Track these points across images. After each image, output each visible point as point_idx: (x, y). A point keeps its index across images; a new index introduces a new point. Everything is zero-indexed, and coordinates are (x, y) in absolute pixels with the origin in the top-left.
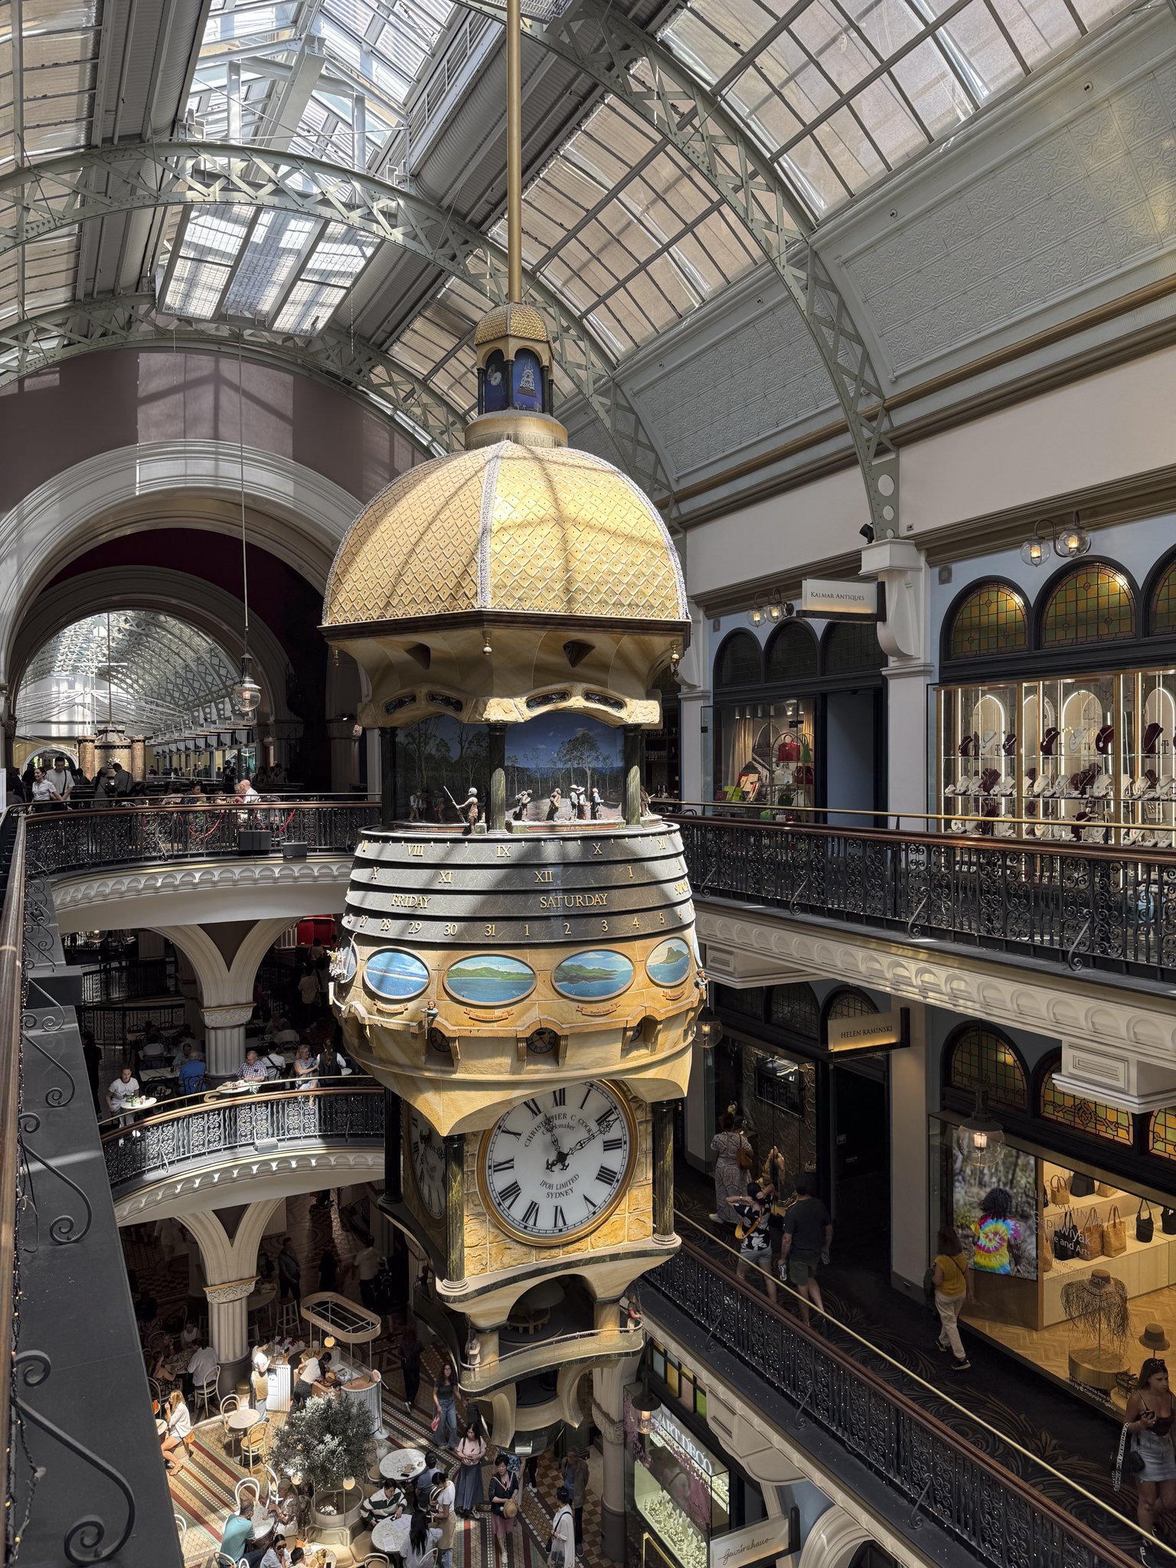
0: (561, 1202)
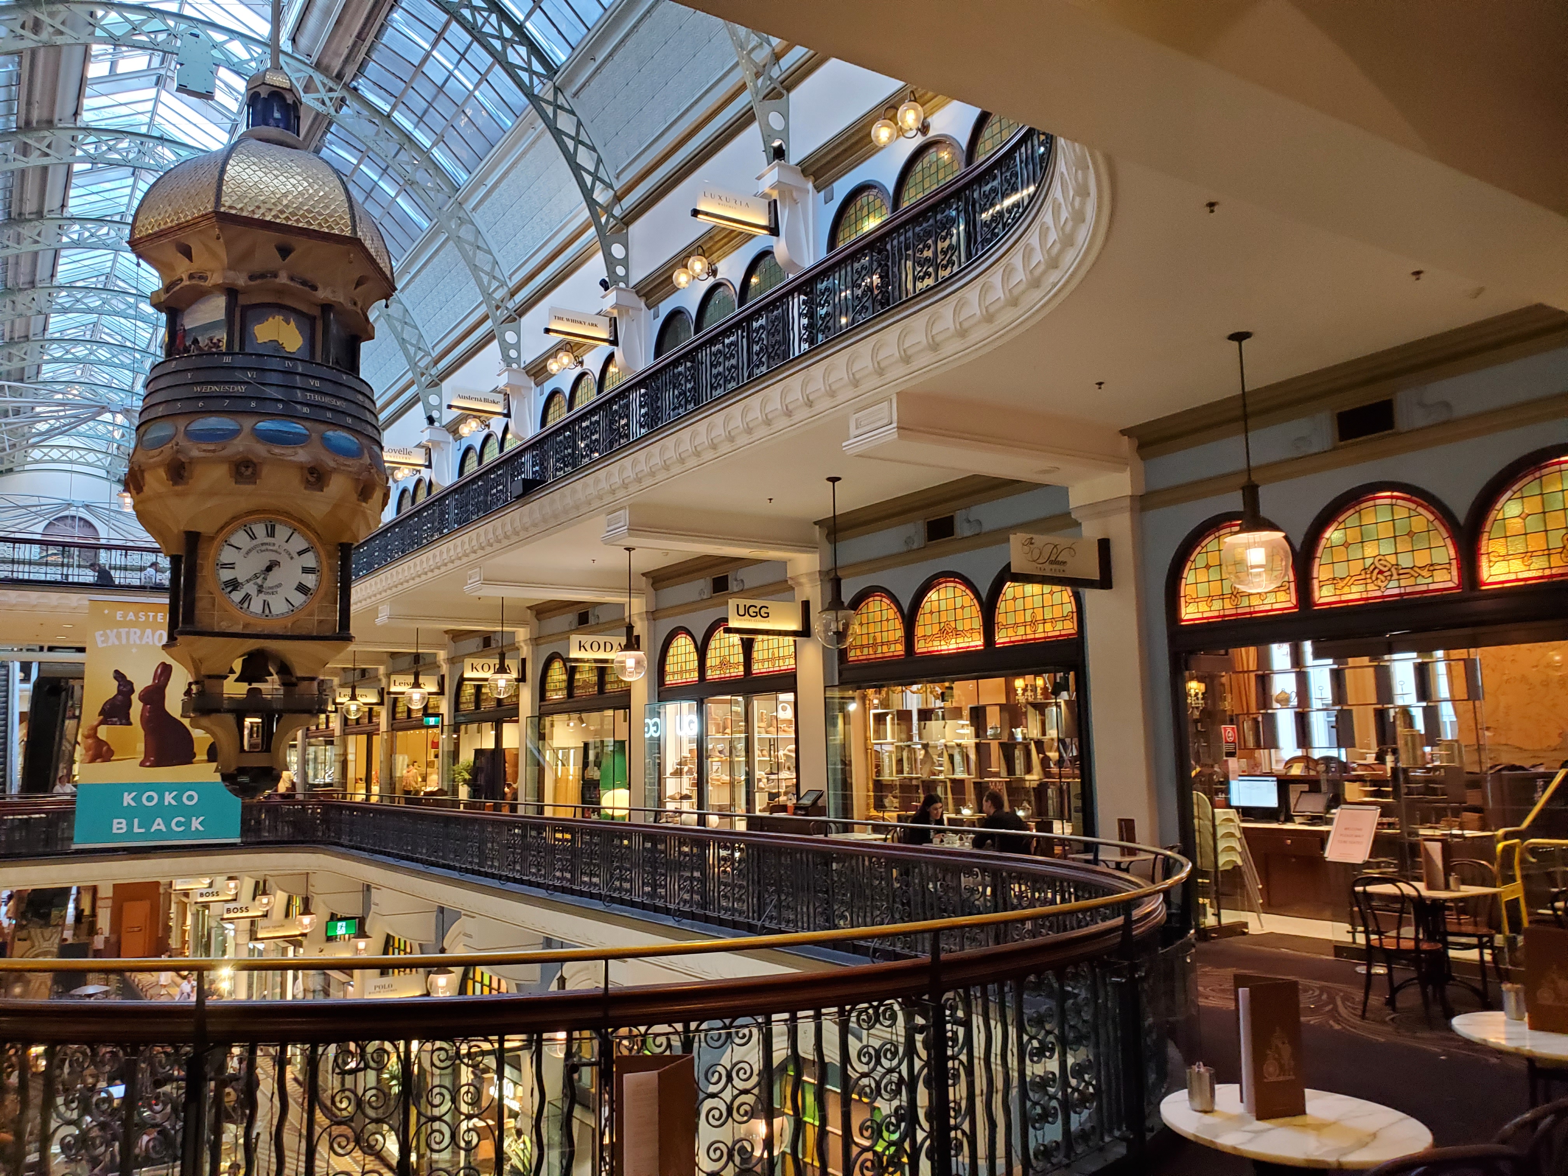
0: (268, 598)
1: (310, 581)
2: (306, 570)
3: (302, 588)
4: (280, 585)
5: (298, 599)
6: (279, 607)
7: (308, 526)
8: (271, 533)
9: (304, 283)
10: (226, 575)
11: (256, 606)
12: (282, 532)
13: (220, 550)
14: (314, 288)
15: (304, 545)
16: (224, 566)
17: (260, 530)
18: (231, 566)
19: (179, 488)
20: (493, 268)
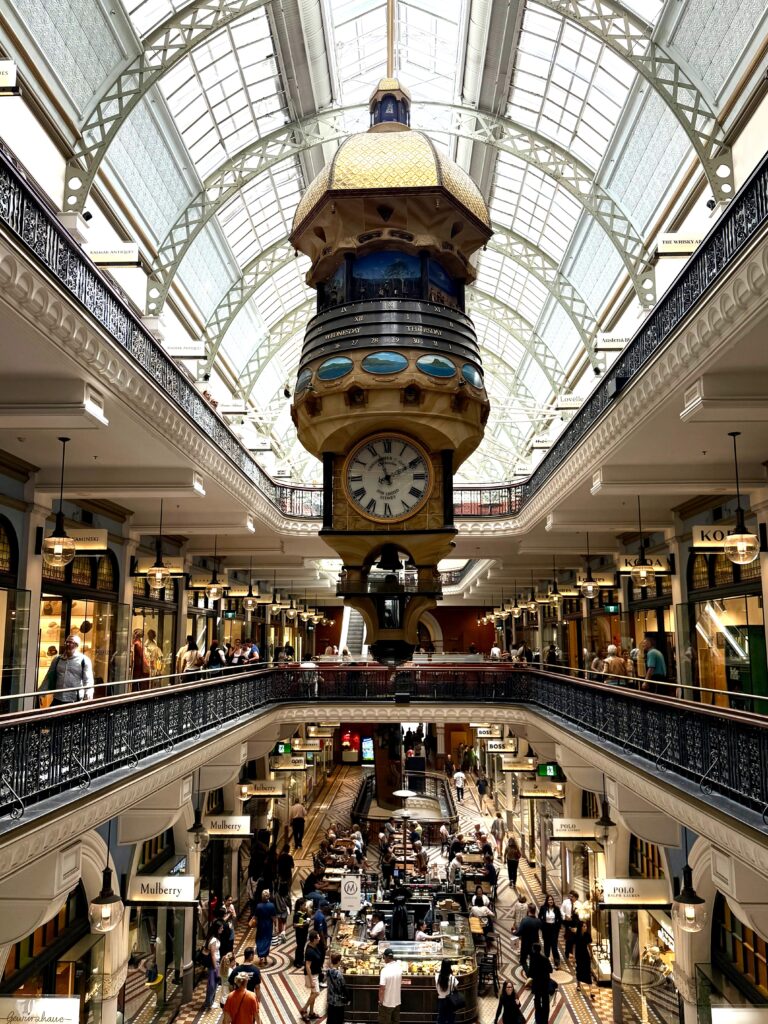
1: (420, 485)
2: (417, 477)
3: (414, 492)
4: (397, 490)
5: (412, 501)
6: (397, 510)
7: (416, 439)
8: (388, 450)
9: (402, 236)
10: (355, 486)
11: (380, 510)
12: (397, 447)
13: (350, 466)
14: (411, 238)
15: (414, 456)
16: (354, 479)
17: (379, 448)
18: (359, 479)
19: (315, 420)
20: (628, 231)
